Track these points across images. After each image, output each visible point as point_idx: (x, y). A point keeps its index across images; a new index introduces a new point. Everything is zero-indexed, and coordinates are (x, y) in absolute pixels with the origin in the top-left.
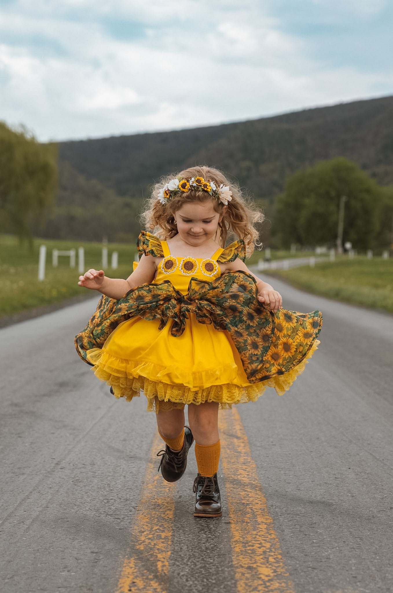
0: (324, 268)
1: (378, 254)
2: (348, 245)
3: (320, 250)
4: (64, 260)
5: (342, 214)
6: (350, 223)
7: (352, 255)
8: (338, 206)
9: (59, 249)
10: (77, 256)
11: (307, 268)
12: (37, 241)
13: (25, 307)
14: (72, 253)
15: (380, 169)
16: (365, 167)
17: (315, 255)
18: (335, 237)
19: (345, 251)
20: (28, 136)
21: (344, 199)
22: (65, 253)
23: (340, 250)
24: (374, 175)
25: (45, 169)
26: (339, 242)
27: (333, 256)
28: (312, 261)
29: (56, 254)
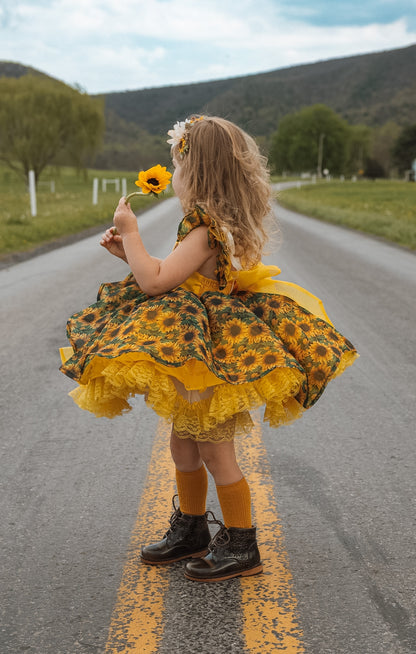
0: (307, 189)
1: (349, 178)
2: (326, 172)
3: (305, 175)
4: (111, 187)
5: (321, 147)
6: (328, 154)
7: (329, 179)
8: (318, 142)
9: (108, 178)
10: (121, 183)
11: (294, 190)
12: (91, 172)
13: (85, 226)
14: (117, 181)
15: (350, 112)
16: (339, 110)
17: (301, 179)
18: (316, 165)
19: (324, 176)
20: (82, 92)
21: (322, 136)
22: (112, 181)
23: (320, 175)
24: (346, 117)
25: (95, 117)
26: (319, 168)
27: (314, 180)
28: (298, 184)
29: (105, 182)
